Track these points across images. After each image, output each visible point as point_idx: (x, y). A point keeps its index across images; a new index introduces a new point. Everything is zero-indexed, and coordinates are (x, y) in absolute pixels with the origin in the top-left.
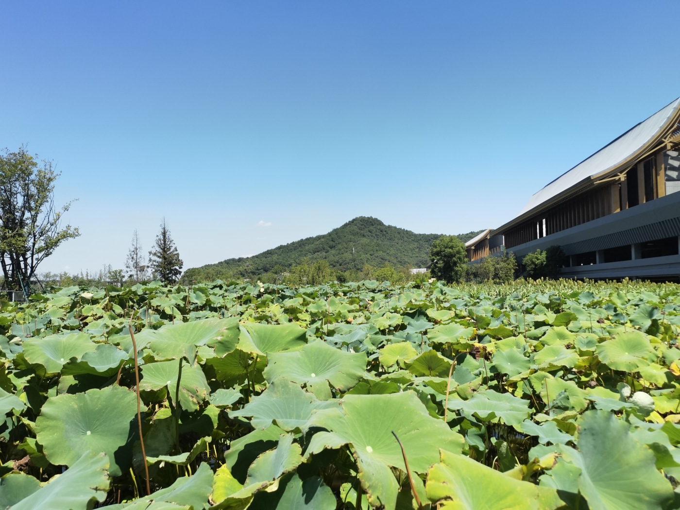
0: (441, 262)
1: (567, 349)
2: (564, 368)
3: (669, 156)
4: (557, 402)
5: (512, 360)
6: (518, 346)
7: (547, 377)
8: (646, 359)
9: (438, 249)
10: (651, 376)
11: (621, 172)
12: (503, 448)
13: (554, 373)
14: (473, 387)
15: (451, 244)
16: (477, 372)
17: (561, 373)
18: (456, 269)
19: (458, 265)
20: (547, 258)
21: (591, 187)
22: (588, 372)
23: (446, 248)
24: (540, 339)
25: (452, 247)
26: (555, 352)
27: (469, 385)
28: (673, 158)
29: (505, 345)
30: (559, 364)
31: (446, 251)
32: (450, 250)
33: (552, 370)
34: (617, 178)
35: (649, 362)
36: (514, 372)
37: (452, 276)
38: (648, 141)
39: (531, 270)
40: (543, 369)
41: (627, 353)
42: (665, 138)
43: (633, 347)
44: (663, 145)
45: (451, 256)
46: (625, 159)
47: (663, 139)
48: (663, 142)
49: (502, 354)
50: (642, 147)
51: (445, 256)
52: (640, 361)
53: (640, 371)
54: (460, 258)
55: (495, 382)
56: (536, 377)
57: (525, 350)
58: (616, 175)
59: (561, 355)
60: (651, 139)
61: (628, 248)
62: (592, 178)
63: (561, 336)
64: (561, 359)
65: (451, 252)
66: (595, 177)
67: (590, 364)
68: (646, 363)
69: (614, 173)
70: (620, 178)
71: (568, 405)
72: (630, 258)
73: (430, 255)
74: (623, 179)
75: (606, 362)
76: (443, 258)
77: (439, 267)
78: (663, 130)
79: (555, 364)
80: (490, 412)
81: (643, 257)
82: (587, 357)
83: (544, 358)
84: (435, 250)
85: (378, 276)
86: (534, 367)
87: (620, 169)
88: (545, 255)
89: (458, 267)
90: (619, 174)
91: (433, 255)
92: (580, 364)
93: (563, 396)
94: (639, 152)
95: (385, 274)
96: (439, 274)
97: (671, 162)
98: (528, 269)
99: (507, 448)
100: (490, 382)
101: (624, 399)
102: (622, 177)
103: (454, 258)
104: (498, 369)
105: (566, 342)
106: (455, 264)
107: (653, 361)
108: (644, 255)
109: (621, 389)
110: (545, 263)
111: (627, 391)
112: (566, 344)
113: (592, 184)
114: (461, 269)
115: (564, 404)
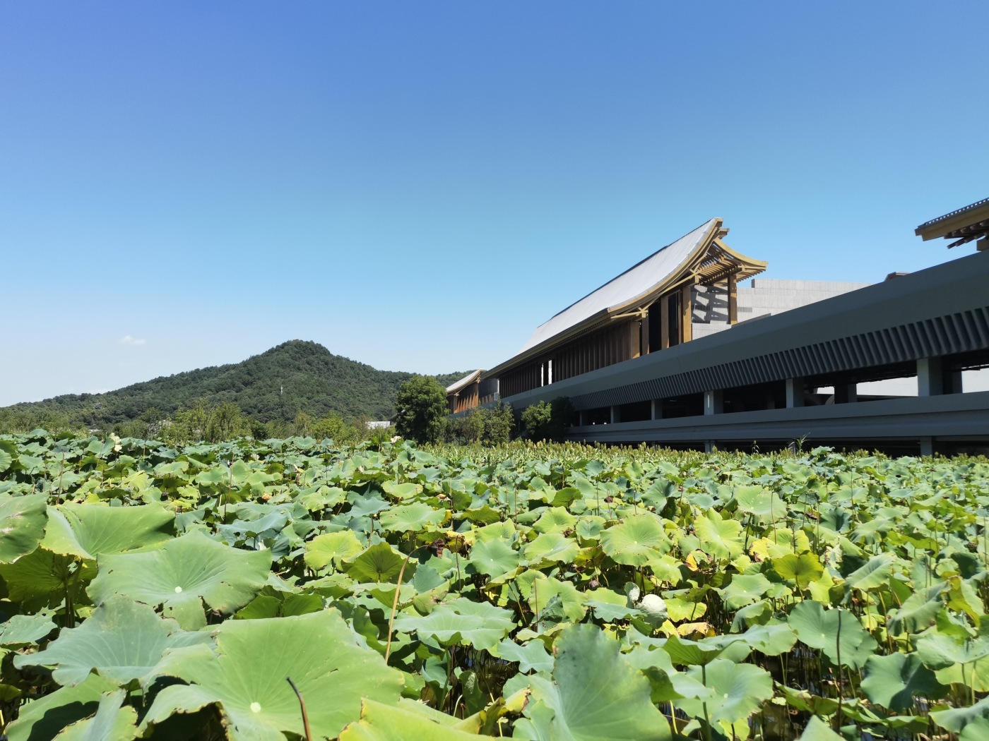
0: (412, 413)
1: (566, 537)
2: (560, 564)
3: (696, 291)
4: (548, 611)
5: (496, 554)
6: (505, 535)
7: (538, 577)
8: (658, 550)
9: (409, 394)
10: (664, 573)
11: (642, 307)
12: (470, 682)
13: (547, 571)
14: (437, 597)
15: (426, 388)
16: (447, 573)
17: (557, 571)
18: (433, 423)
19: (435, 418)
20: (552, 412)
21: (608, 323)
22: (590, 568)
23: (419, 393)
24: (533, 525)
25: (427, 393)
26: (552, 543)
27: (431, 594)
28: (701, 294)
29: (488, 533)
30: (554, 558)
31: (419, 398)
32: (425, 397)
33: (546, 567)
34: (637, 314)
35: (661, 553)
36: (497, 572)
37: (426, 434)
38: (674, 270)
39: (532, 429)
40: (534, 567)
41: (636, 542)
42: (693, 269)
43: (644, 533)
44: (690, 277)
45: (426, 404)
46: (648, 290)
47: (691, 270)
48: (691, 274)
49: (483, 546)
50: (666, 277)
51: (418, 405)
52: (650, 552)
53: (652, 565)
54: (438, 409)
55: (472, 587)
56: (524, 578)
57: (514, 539)
58: (637, 310)
59: (558, 546)
60: (678, 268)
61: (648, 403)
62: (609, 312)
63: (559, 520)
64: (558, 551)
65: (425, 400)
66: (612, 310)
67: (593, 557)
68: (657, 554)
69: (634, 307)
70: (641, 314)
71: (560, 615)
72: (649, 418)
73: (397, 403)
74: (644, 316)
75: (610, 554)
76: (414, 407)
77: (408, 421)
78: (691, 258)
79: (549, 558)
80: (454, 632)
81: (665, 417)
82: (589, 548)
83: (537, 551)
84: (404, 395)
85: (317, 430)
86: (523, 563)
87: (641, 303)
88: (550, 409)
89: (434, 421)
90: (640, 309)
91: (400, 403)
92: (580, 557)
93: (555, 602)
94: (663, 283)
95: (328, 428)
96: (408, 430)
97: (699, 298)
98: (529, 427)
99: (476, 682)
100: (464, 586)
101: (631, 605)
102: (644, 313)
103: (430, 409)
104: (477, 568)
105: (565, 528)
106: (431, 416)
107: (666, 552)
108: (666, 415)
109: (629, 591)
110: (549, 420)
111: (635, 593)
112: (565, 530)
113: (609, 319)
114: (439, 424)
115: (556, 614)
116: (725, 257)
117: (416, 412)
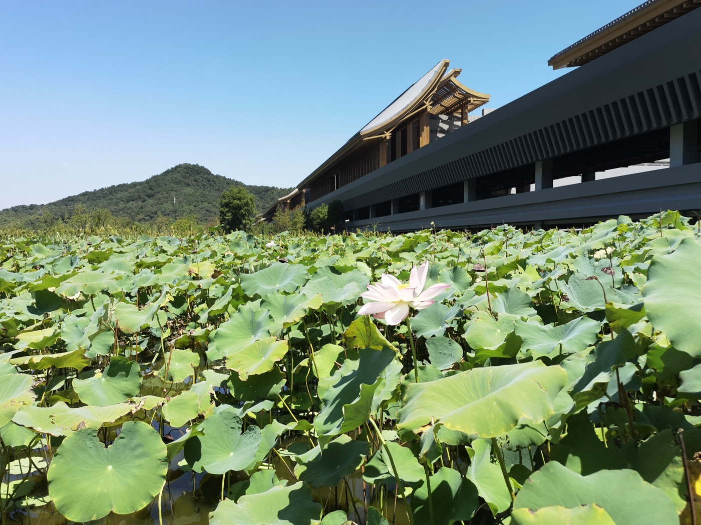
0: (230, 214)
9: (227, 201)
11: (387, 131)
15: (239, 195)
18: (244, 222)
19: (246, 218)
21: (361, 143)
23: (235, 199)
28: (443, 122)
31: (234, 203)
32: (238, 202)
34: (383, 136)
38: (412, 102)
39: (317, 225)
45: (239, 208)
47: (425, 102)
51: (234, 208)
54: (248, 211)
58: (383, 133)
61: (389, 203)
62: (361, 135)
66: (364, 133)
69: (380, 131)
74: (388, 138)
76: (231, 210)
77: (228, 220)
78: (424, 92)
84: (224, 201)
87: (386, 128)
88: (327, 210)
91: (222, 207)
94: (403, 112)
96: (228, 227)
97: (441, 125)
98: (315, 223)
102: (388, 135)
103: (242, 211)
106: (243, 216)
110: (326, 217)
113: (362, 140)
114: (249, 222)
116: (459, 92)
117: (233, 214)
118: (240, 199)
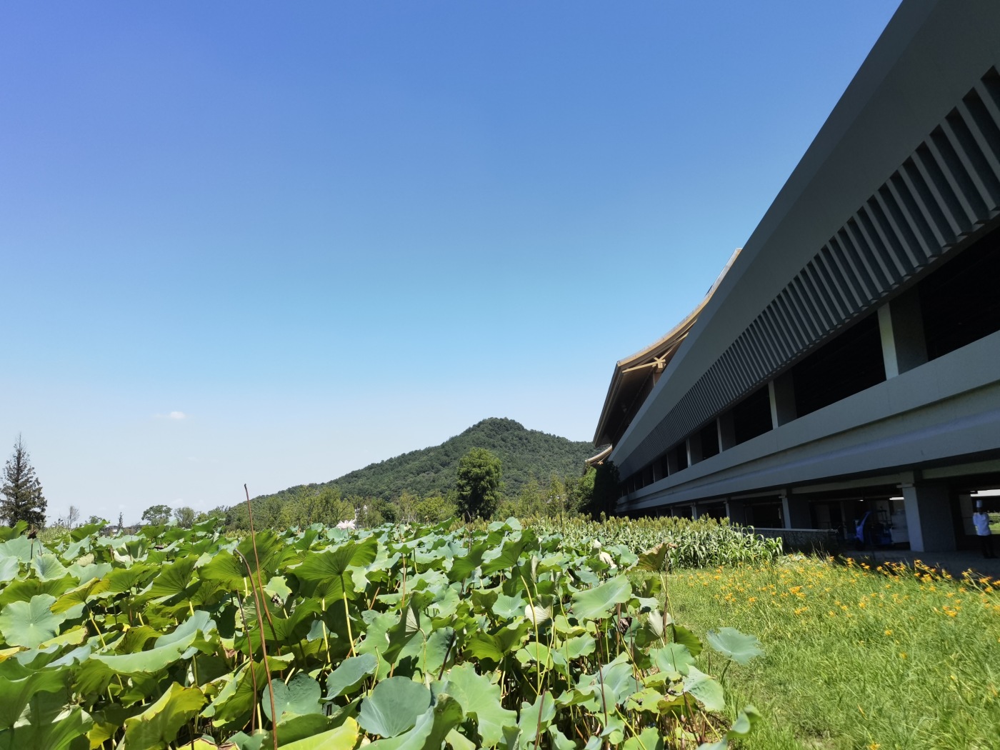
15: (479, 461)
19: (488, 492)
31: (473, 472)
32: (479, 470)
34: (653, 364)
37: (481, 510)
46: (663, 338)
51: (472, 479)
58: (653, 361)
62: (619, 365)
65: (479, 473)
66: (622, 364)
69: (649, 357)
70: (657, 365)
74: (661, 366)
76: (470, 482)
77: (466, 496)
84: (462, 470)
87: (658, 352)
90: (656, 359)
91: (459, 478)
102: (660, 362)
113: (622, 373)
117: (472, 488)
118: (480, 466)
